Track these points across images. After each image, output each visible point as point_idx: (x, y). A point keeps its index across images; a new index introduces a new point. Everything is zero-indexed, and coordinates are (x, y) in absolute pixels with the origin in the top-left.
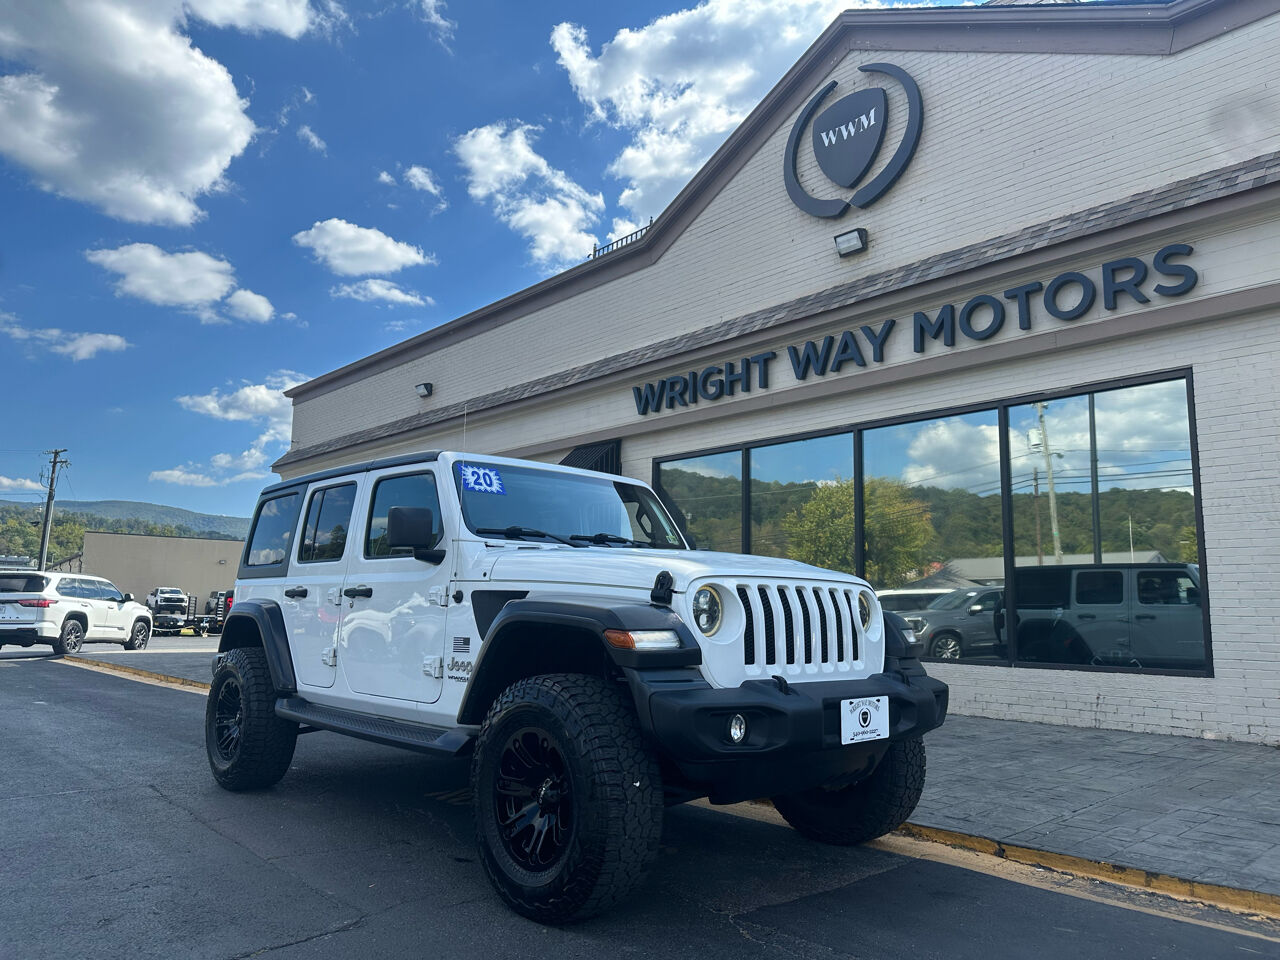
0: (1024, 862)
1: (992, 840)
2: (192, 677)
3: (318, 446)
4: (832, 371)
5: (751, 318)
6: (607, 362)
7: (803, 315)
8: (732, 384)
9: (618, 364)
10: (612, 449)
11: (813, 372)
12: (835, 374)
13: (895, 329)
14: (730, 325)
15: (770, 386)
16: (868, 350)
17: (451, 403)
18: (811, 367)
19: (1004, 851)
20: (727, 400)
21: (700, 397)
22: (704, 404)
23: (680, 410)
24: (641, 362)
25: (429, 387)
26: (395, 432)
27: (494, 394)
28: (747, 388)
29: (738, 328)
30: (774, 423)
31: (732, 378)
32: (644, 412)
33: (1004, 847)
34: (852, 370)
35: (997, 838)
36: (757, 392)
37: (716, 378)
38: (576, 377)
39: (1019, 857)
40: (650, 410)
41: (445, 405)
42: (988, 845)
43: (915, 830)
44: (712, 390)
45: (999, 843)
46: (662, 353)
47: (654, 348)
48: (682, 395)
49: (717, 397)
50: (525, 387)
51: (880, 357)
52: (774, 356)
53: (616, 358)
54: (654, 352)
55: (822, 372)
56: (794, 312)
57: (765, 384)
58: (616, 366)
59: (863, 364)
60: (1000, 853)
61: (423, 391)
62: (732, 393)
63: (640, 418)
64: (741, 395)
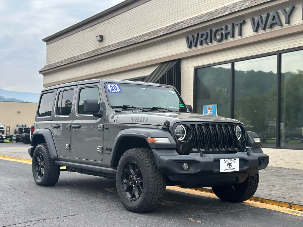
0: (297, 210)
1: (288, 203)
2: (14, 156)
3: (57, 63)
4: (268, 28)
5: (235, 5)
6: (175, 25)
7: (256, 4)
8: (227, 34)
9: (180, 26)
10: (177, 63)
11: (261, 29)
12: (270, 29)
13: (295, 10)
14: (226, 8)
15: (243, 35)
16: (283, 19)
17: (111, 44)
18: (260, 27)
19: (291, 206)
20: (225, 41)
21: (213, 41)
22: (215, 43)
23: (205, 46)
24: (188, 26)
25: (101, 37)
26: (89, 56)
27: (128, 40)
28: (233, 36)
29: (230, 9)
30: (244, 51)
31: (227, 32)
32: (190, 47)
33: (291, 205)
34: (277, 28)
35: (289, 202)
36: (237, 37)
37: (220, 32)
38: (162, 32)
39: (296, 208)
40: (192, 46)
41: (108, 45)
42: (286, 205)
43: (264, 201)
44: (218, 37)
45: (290, 204)
46: (197, 22)
47: (194, 19)
48: (206, 39)
49: (220, 40)
50: (141, 36)
51: (288, 22)
52: (244, 22)
53: (178, 23)
54: (194, 21)
55: (264, 29)
56: (253, 2)
57: (240, 34)
58: (178, 27)
59: (281, 25)
60: (290, 207)
61: (99, 38)
62: (226, 38)
63: (189, 50)
64: (230, 39)
